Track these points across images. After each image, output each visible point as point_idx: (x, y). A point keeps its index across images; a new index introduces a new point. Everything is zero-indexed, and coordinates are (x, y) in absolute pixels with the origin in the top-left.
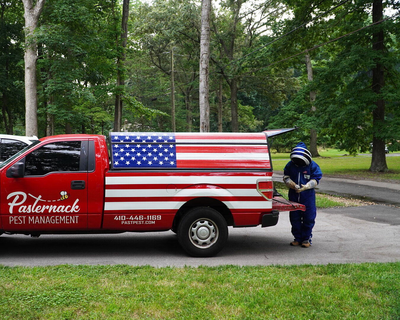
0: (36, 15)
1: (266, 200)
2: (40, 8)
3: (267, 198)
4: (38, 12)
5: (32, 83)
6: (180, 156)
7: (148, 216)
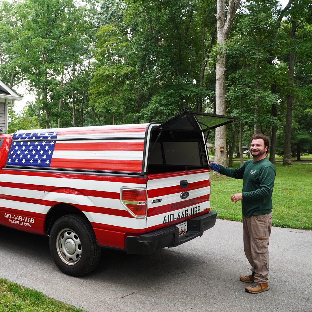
0: (225, 32)
1: (131, 216)
2: (228, 25)
3: (132, 214)
4: (226, 29)
5: (221, 92)
6: (57, 155)
7: (25, 218)
